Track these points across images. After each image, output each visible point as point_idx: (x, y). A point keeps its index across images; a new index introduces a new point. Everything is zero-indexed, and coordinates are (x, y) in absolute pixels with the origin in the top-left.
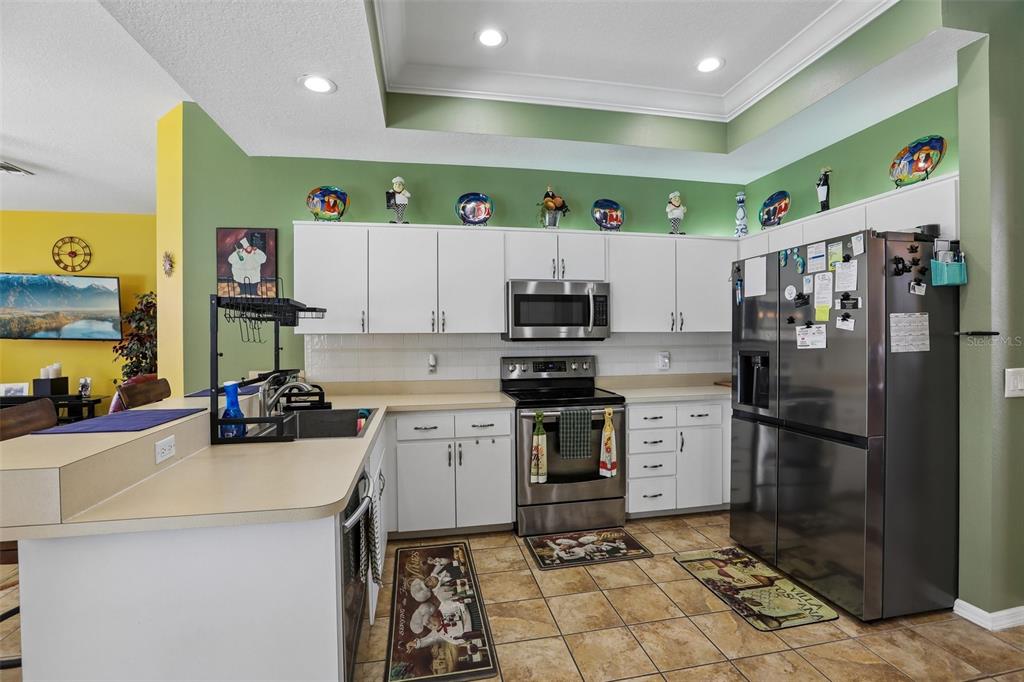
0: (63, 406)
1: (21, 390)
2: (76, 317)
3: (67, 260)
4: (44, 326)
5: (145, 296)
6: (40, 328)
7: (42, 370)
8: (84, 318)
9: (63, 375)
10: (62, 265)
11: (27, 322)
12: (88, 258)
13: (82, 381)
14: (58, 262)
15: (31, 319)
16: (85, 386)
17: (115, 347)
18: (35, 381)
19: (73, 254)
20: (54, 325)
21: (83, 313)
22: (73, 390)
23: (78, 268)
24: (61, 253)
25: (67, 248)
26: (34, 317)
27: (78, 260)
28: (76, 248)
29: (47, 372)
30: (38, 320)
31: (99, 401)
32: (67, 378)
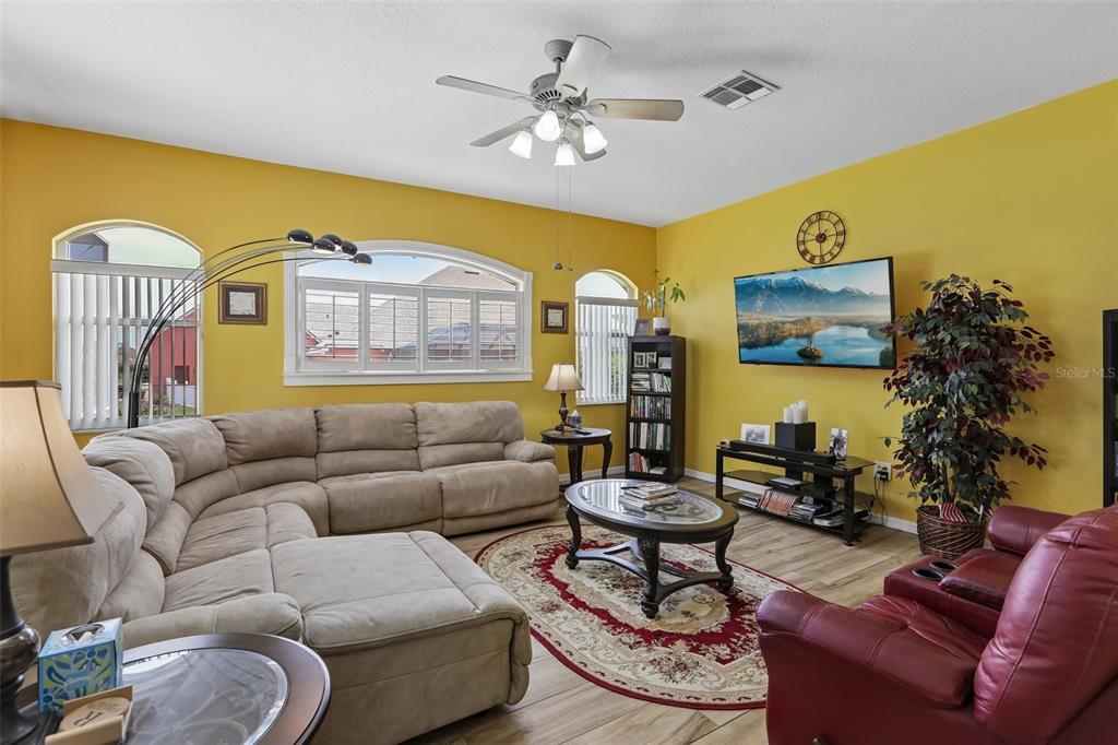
0: (809, 469)
1: (762, 436)
2: (829, 323)
3: (814, 248)
4: (794, 332)
5: (940, 284)
6: (790, 335)
7: (785, 410)
8: (838, 324)
9: (810, 420)
10: (808, 257)
11: (776, 328)
12: (841, 239)
13: (835, 432)
14: (803, 254)
15: (779, 324)
16: (838, 441)
17: (887, 380)
18: (776, 424)
19: (821, 238)
20: (805, 331)
21: (836, 317)
22: (822, 446)
23: (828, 258)
24: (806, 239)
25: (815, 230)
26: (783, 323)
27: (828, 245)
28: (827, 227)
29: (792, 414)
30: (788, 326)
31: (858, 471)
32: (814, 424)
